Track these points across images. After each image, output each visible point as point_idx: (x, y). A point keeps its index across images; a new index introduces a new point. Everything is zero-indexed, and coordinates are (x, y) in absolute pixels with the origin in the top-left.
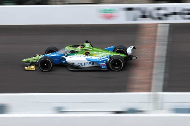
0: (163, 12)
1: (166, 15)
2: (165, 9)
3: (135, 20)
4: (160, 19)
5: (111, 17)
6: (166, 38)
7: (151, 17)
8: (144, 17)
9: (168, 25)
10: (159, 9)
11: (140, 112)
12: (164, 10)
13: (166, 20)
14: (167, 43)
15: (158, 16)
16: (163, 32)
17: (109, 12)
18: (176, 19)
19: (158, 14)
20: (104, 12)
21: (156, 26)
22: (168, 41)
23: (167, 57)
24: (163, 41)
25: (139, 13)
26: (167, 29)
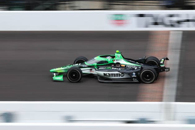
0: (175, 19)
1: (179, 22)
2: (177, 15)
3: (147, 27)
4: (172, 26)
5: (122, 23)
6: (179, 46)
7: (163, 24)
8: (156, 24)
9: (181, 32)
10: (171, 16)
11: (152, 122)
12: (176, 17)
13: (179, 27)
14: (179, 50)
15: (171, 23)
16: (175, 39)
17: (119, 18)
18: (188, 27)
19: (171, 21)
20: (115, 18)
21: (168, 33)
22: (181, 49)
23: (180, 65)
24: (176, 49)
25: (151, 20)
26: (180, 37)
